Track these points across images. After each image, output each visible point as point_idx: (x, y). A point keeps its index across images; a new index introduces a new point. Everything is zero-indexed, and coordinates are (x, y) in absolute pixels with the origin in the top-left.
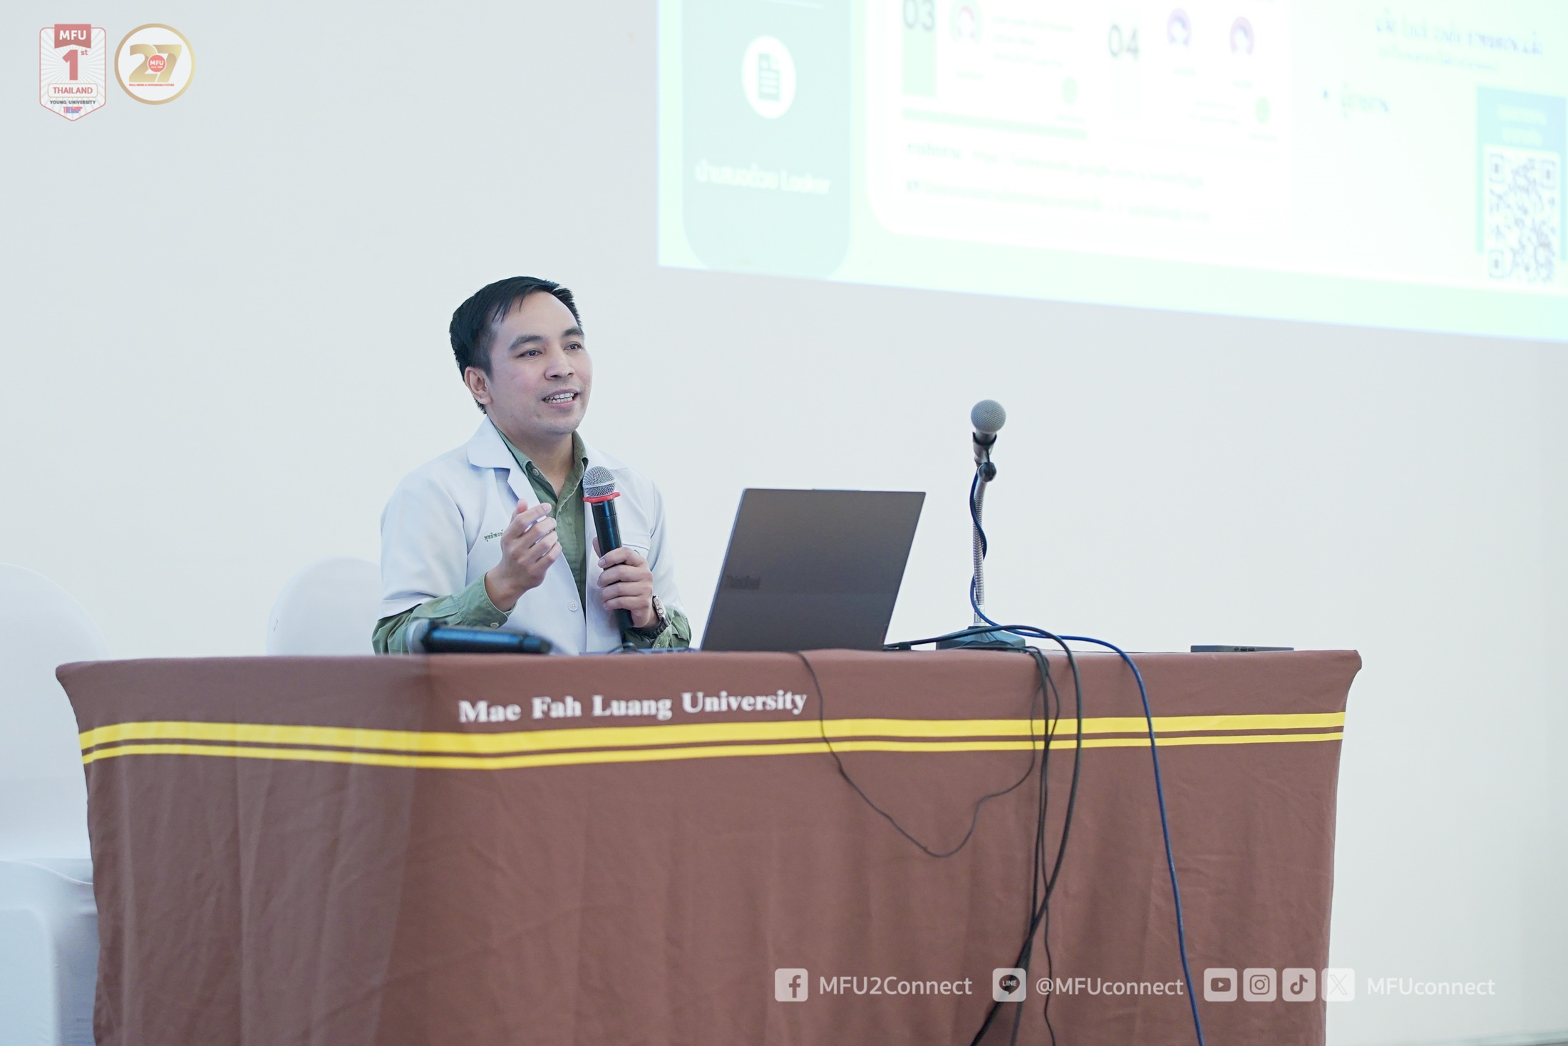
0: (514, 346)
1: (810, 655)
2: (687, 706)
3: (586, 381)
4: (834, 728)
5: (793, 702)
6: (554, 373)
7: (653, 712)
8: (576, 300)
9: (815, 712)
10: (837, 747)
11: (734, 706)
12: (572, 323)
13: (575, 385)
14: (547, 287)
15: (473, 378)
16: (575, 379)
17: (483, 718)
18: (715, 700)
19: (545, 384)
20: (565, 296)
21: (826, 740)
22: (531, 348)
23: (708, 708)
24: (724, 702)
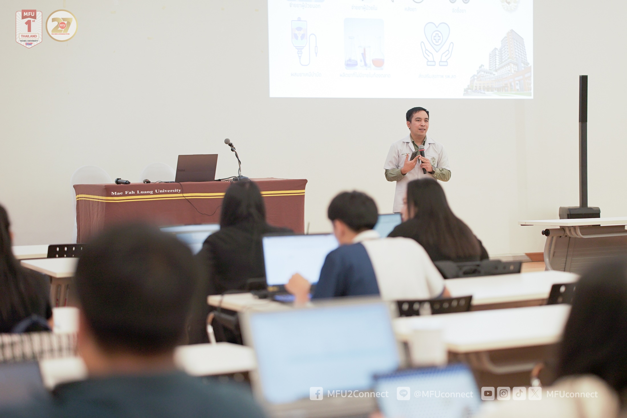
0: (416, 119)
1: (181, 183)
2: (156, 192)
3: (427, 127)
4: (185, 195)
5: (178, 191)
6: (421, 125)
7: (149, 193)
8: (429, 114)
9: (182, 192)
10: (186, 198)
11: (166, 191)
12: (427, 117)
13: (425, 128)
14: (425, 110)
15: (408, 123)
16: (425, 127)
17: (116, 194)
18: (162, 191)
19: (420, 126)
20: (428, 113)
21: (184, 197)
22: (419, 120)
23: (161, 192)
24: (164, 191)
